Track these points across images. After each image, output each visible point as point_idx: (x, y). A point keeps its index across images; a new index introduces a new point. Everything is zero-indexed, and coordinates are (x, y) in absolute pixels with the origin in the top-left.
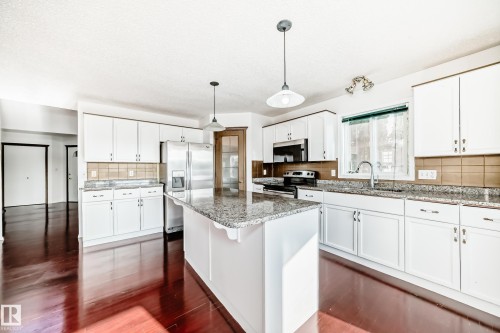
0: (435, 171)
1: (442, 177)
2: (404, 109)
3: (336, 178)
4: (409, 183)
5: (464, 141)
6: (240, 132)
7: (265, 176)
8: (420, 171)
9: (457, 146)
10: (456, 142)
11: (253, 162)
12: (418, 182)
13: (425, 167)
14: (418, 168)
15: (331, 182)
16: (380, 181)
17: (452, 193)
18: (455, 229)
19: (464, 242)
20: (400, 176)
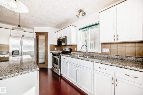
0: (108, 49)
1: (110, 51)
2: (98, 24)
3: (76, 51)
4: (99, 53)
5: (118, 35)
6: (45, 34)
7: (56, 50)
8: (103, 49)
9: (115, 38)
10: (115, 36)
11: (50, 45)
12: (102, 53)
13: (105, 47)
14: (102, 48)
15: (75, 53)
16: (89, 52)
17: (114, 58)
18: (113, 78)
19: (116, 85)
20: (97, 51)
